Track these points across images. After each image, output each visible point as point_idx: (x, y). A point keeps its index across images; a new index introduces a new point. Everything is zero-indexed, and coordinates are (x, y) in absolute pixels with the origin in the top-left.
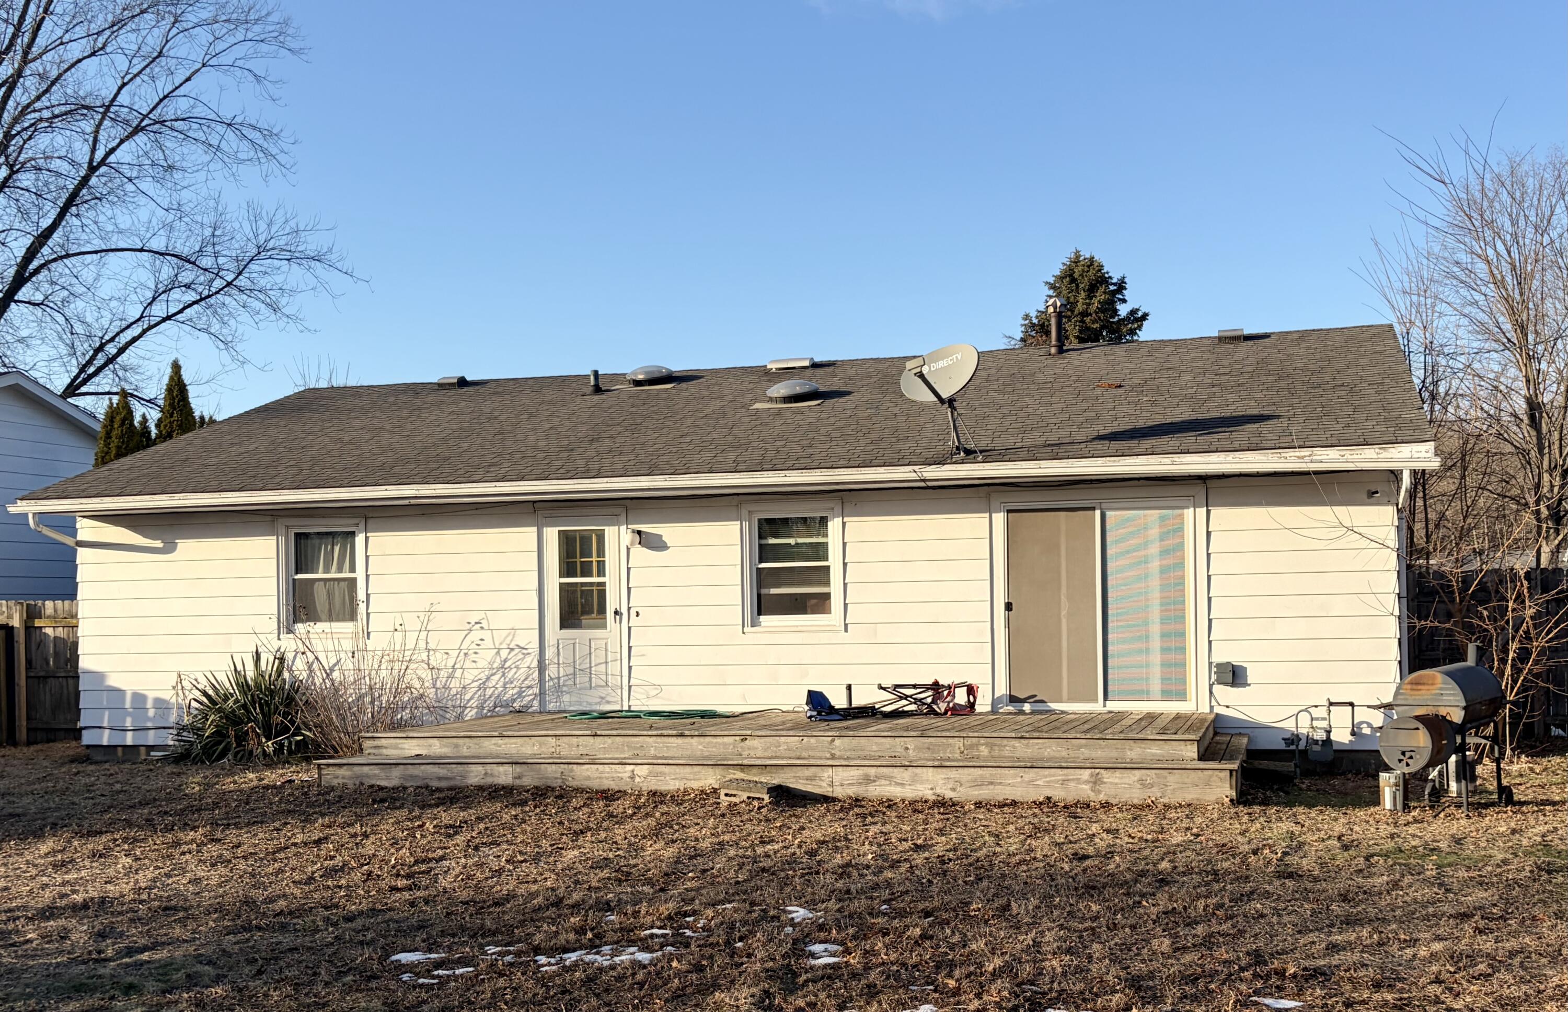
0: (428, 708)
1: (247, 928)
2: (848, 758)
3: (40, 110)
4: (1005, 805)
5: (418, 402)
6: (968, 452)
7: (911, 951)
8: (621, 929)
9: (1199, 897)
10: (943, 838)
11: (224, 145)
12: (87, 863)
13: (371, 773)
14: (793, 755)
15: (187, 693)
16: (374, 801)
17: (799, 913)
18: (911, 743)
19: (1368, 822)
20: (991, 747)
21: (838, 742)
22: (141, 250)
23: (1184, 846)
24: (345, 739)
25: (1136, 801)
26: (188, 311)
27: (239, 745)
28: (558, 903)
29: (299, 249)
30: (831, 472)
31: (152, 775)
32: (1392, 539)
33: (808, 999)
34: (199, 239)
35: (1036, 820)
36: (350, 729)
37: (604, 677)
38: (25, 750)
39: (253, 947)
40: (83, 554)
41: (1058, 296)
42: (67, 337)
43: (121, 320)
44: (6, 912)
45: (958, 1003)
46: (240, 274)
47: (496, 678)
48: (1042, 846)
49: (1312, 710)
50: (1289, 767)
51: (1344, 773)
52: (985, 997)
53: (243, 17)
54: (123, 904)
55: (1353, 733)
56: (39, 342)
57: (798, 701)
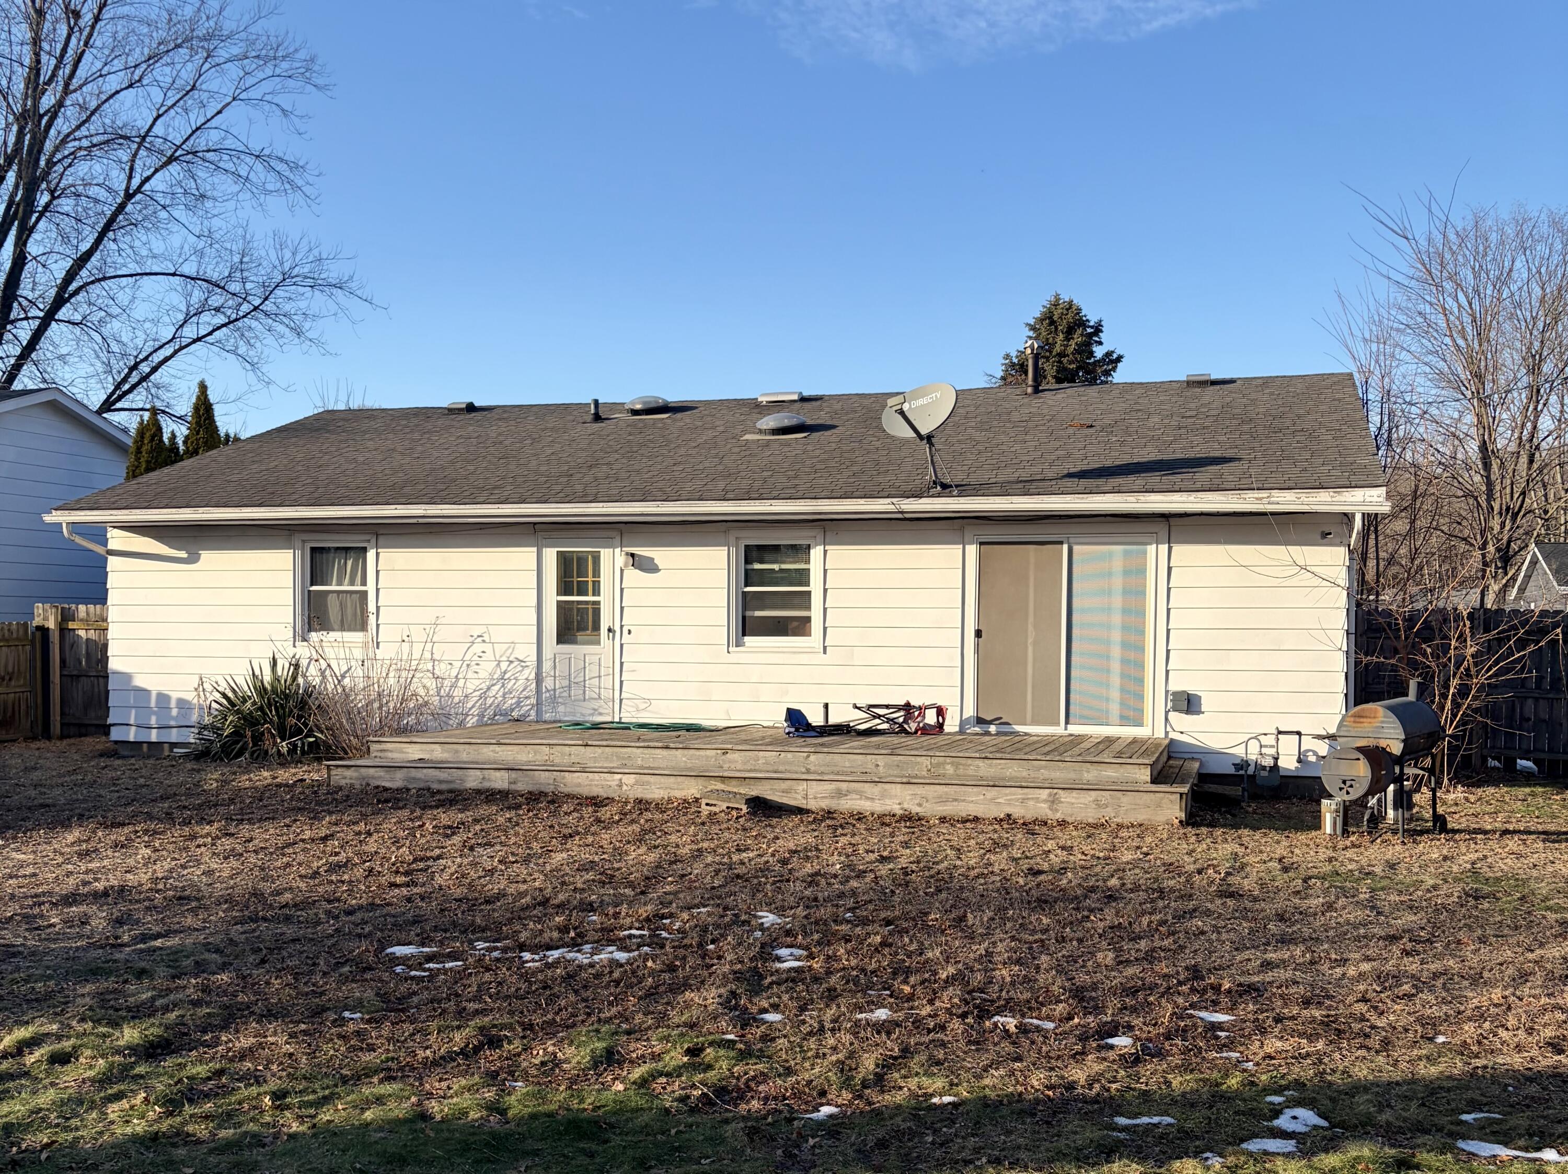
0: (433, 714)
1: (254, 919)
2: (822, 773)
3: (80, 139)
4: (968, 821)
5: (429, 426)
6: (945, 486)
7: (871, 958)
8: (602, 929)
9: (1144, 913)
10: (908, 851)
11: (252, 176)
12: (109, 853)
13: (377, 775)
14: (771, 769)
15: (208, 695)
16: (379, 801)
17: (769, 918)
18: (881, 761)
19: (1308, 845)
20: (956, 766)
21: (813, 758)
22: (174, 274)
23: (1134, 864)
24: (354, 741)
25: (1091, 820)
26: (217, 333)
27: (255, 745)
28: (545, 902)
29: (322, 276)
30: (814, 502)
31: (173, 770)
32: (1342, 577)
33: (771, 1001)
34: (228, 264)
35: (996, 836)
36: (359, 732)
37: (597, 690)
38: (58, 743)
39: (258, 937)
40: (113, 563)
41: (1036, 338)
42: (104, 356)
43: (154, 340)
44: (32, 897)
45: (912, 1008)
46: (266, 299)
47: (496, 688)
48: (1000, 860)
49: (1261, 738)
50: (1235, 791)
51: (1289, 798)
52: (938, 1004)
53: (271, 53)
54: (140, 893)
55: (1299, 761)
56: (76, 360)
57: (779, 718)
